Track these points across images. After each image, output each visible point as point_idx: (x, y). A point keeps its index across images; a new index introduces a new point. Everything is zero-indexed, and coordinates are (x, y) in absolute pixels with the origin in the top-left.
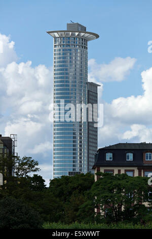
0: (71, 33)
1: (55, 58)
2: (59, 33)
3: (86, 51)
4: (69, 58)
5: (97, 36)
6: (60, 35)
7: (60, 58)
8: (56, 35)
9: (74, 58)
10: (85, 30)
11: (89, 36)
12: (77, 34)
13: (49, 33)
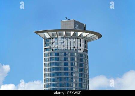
0: (65, 32)
1: (45, 65)
2: (51, 33)
3: (85, 55)
4: (63, 64)
5: (100, 36)
6: (51, 35)
7: (51, 64)
8: (47, 35)
9: (69, 64)
10: (85, 28)
11: (88, 36)
12: (72, 33)
13: (37, 33)
